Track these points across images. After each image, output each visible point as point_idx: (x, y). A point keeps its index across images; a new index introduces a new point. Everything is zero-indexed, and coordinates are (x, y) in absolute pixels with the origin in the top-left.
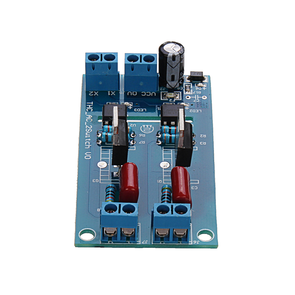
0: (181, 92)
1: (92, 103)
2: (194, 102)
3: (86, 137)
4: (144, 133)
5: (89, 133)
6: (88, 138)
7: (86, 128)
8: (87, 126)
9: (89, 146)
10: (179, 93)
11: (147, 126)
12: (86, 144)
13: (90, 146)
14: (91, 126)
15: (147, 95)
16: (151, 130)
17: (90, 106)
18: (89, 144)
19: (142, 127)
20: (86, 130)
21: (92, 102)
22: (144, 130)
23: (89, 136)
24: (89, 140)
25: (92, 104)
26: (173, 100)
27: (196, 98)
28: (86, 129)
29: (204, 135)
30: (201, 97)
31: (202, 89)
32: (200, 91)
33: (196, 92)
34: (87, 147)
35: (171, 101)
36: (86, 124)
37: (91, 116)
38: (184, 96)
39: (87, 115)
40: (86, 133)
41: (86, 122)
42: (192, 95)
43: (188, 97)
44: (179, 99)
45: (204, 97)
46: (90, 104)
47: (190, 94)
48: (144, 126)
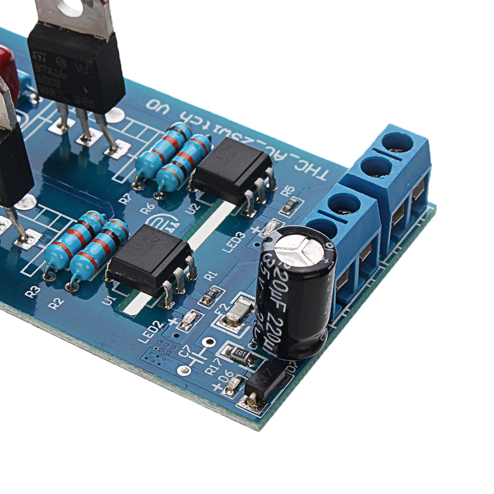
1: (322, 178)
3: (218, 127)
7: (246, 138)
11: (171, 231)
17: (316, 171)
20: (240, 135)
21: (325, 180)
24: (205, 127)
25: (317, 177)
26: (222, 310)
27: (193, 353)
29: (56, 306)
30: (190, 365)
31: (220, 382)
32: (215, 376)
33: (216, 364)
34: (186, 116)
35: (220, 307)
36: (258, 141)
37: (279, 160)
38: (222, 338)
39: (286, 155)
40: (230, 132)
41: (264, 144)
42: (210, 353)
43: (209, 342)
44: (218, 324)
45: (184, 372)
46: (320, 174)
47: (220, 350)
48: (176, 225)
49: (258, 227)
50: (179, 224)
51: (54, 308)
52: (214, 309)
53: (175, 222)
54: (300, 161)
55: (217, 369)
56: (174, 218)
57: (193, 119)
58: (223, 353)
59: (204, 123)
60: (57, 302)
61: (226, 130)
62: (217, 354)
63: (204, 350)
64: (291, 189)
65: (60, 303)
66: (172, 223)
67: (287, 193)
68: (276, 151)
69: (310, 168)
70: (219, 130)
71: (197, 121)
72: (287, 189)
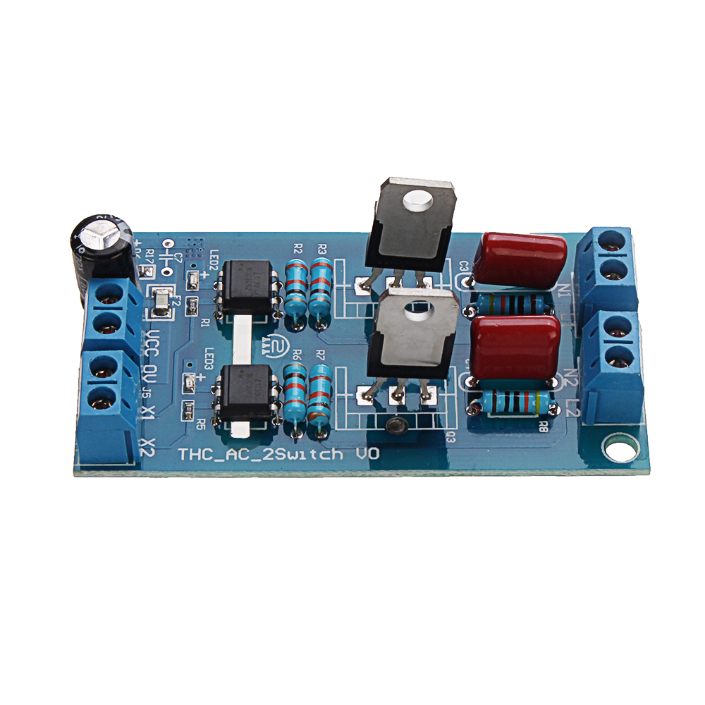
0: (148, 286)
1: (183, 450)
2: (184, 262)
3: (303, 458)
4: (291, 353)
5: (289, 453)
6: (308, 455)
7: (272, 459)
8: (265, 458)
9: (334, 452)
10: (150, 288)
11: (264, 346)
12: (329, 459)
13: (336, 450)
14: (264, 451)
15: (156, 346)
16: (280, 339)
17: (192, 454)
18: (329, 452)
19: (267, 356)
20: (279, 459)
21: (179, 449)
22: (280, 351)
23: (302, 453)
24: (313, 452)
25: (187, 449)
26: (177, 300)
27: (172, 259)
28: (274, 459)
29: (296, 247)
30: (167, 250)
31: (137, 248)
32: (144, 250)
33: (151, 259)
34: (338, 455)
35: (180, 302)
36: (260, 460)
37: (230, 451)
38: (160, 279)
39: (227, 458)
40: (291, 458)
41: (252, 461)
42: (160, 265)
43: (167, 272)
44: (171, 289)
45: (167, 244)
46: (187, 453)
47: (155, 270)
48: (264, 352)
49: (201, 380)
50: (263, 353)
51: (297, 245)
52: (183, 299)
53: (267, 354)
54: (211, 458)
55: (147, 256)
56: (271, 357)
57: (330, 455)
58: (151, 269)
59: (317, 455)
60: (298, 249)
61: (295, 458)
62: (155, 266)
63: (166, 265)
64: (200, 427)
65: (295, 250)
66: (269, 351)
67: (200, 422)
68: (238, 458)
69: (199, 454)
70: (300, 455)
71: (324, 455)
72: (203, 426)
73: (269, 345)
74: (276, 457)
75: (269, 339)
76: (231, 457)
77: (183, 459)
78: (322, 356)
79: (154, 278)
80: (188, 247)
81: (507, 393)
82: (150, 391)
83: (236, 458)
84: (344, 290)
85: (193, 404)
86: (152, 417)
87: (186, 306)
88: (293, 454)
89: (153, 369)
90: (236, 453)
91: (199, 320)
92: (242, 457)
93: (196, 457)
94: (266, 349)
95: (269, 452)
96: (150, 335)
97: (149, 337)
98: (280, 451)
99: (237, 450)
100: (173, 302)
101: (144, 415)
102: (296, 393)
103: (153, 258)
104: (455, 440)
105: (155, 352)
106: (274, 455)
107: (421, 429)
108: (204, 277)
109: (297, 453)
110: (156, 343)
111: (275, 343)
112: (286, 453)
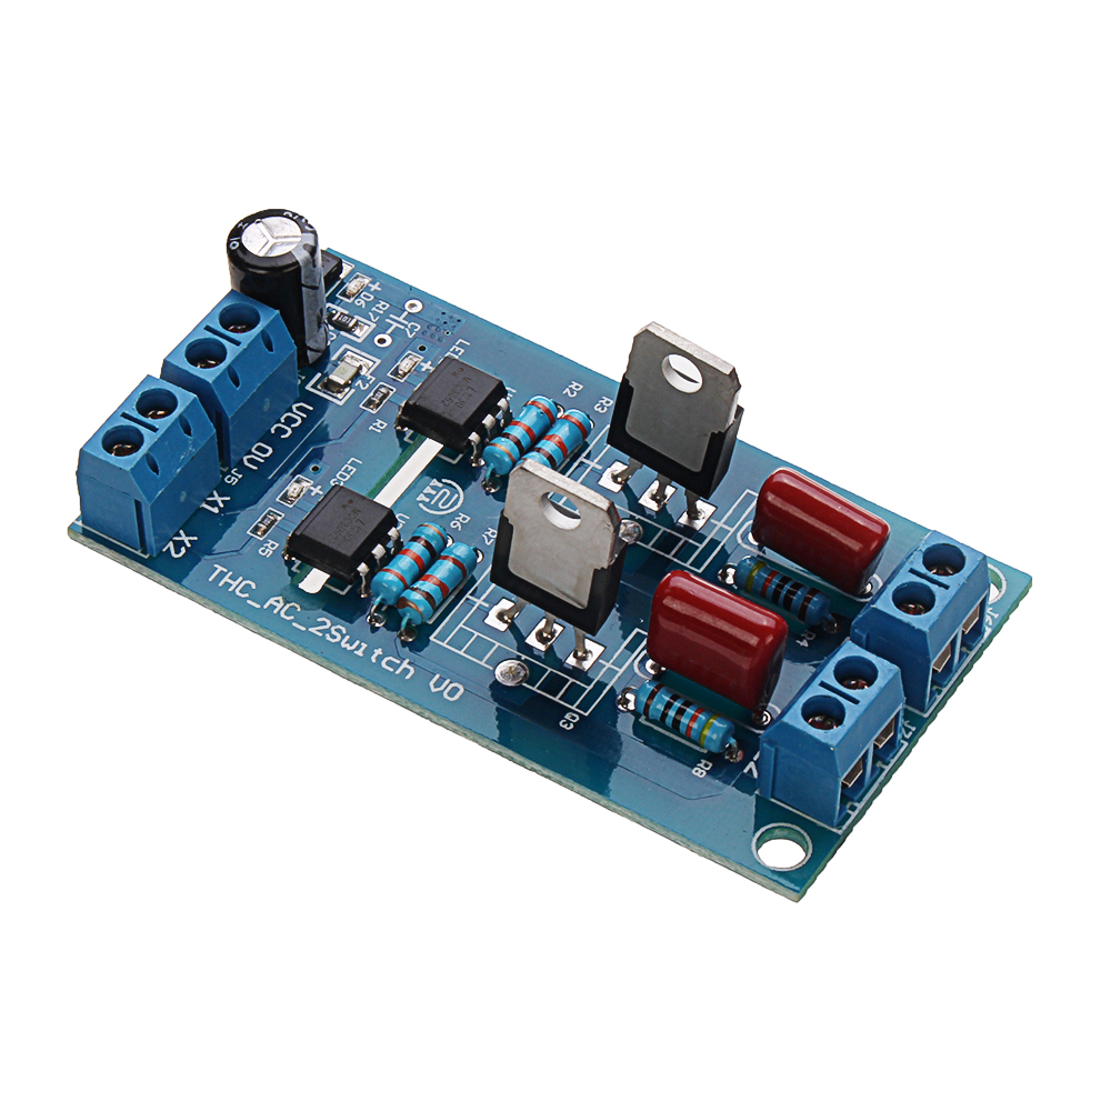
0: (345, 346)
1: (220, 569)
2: (415, 338)
3: (359, 653)
4: (455, 514)
5: (347, 637)
6: (368, 652)
7: (320, 635)
8: (312, 630)
9: (405, 665)
10: (346, 350)
11: (428, 490)
12: (391, 670)
13: (410, 664)
14: (319, 620)
16: (454, 491)
17: (227, 579)
18: (398, 662)
19: (421, 505)
20: (329, 639)
21: (216, 566)
22: (441, 507)
23: (364, 646)
24: (378, 652)
25: (225, 570)
26: (365, 382)
27: (403, 327)
28: (324, 636)
29: (573, 387)
30: (406, 313)
31: (371, 293)
32: (377, 300)
33: (376, 314)
34: (406, 671)
35: (367, 385)
36: (303, 629)
37: (276, 598)
38: (367, 346)
39: (265, 607)
40: (343, 645)
41: (294, 624)
42: (382, 327)
43: (382, 341)
44: (371, 363)
45: (412, 306)
46: (222, 574)
47: (371, 330)
48: (421, 497)
49: (313, 494)
50: (418, 499)
51: (576, 384)
52: (375, 383)
53: (423, 502)
54: (247, 595)
55: (374, 309)
56: (425, 509)
57: (397, 666)
58: (366, 327)
59: (380, 658)
60: (572, 391)
61: (349, 648)
62: (374, 326)
63: (389, 331)
64: (263, 551)
65: (567, 390)
66: (427, 500)
67: (269, 544)
68: (279, 612)
69: (235, 584)
70: (358, 647)
71: (389, 663)
72: (269, 552)
73: (434, 492)
74: (327, 635)
75: (440, 485)
76: (272, 607)
77: (210, 580)
78: (489, 539)
79: (359, 341)
80: (434, 322)
81: (675, 698)
82: (240, 476)
83: (275, 612)
84: (588, 470)
85: (279, 518)
86: (216, 510)
87: (372, 394)
88: (351, 642)
89: (265, 451)
90: (282, 604)
91: (373, 418)
92: (286, 614)
93: (228, 585)
94: (427, 495)
95: (325, 623)
96: (298, 408)
97: (295, 410)
98: (338, 631)
99: (286, 602)
100: (360, 382)
101: (208, 503)
102: (404, 563)
103: (379, 314)
104: (572, 726)
105: (286, 432)
106: (328, 631)
107: (539, 692)
108: (423, 370)
109: (358, 642)
110: (296, 421)
111: (445, 493)
112: (343, 636)
